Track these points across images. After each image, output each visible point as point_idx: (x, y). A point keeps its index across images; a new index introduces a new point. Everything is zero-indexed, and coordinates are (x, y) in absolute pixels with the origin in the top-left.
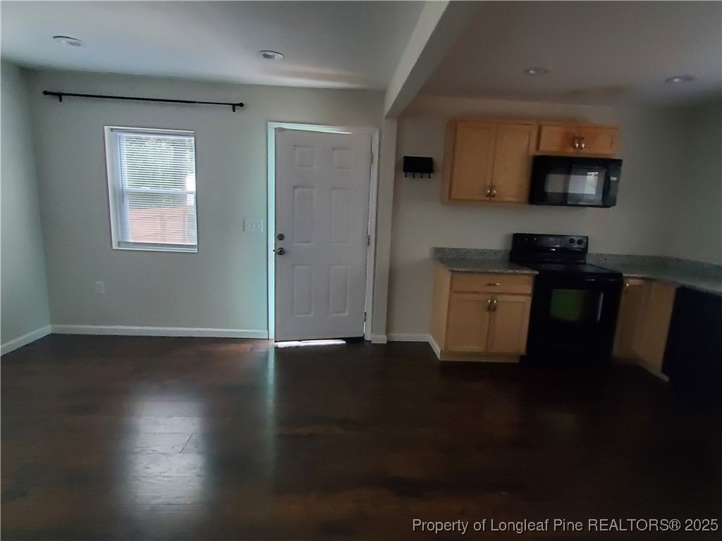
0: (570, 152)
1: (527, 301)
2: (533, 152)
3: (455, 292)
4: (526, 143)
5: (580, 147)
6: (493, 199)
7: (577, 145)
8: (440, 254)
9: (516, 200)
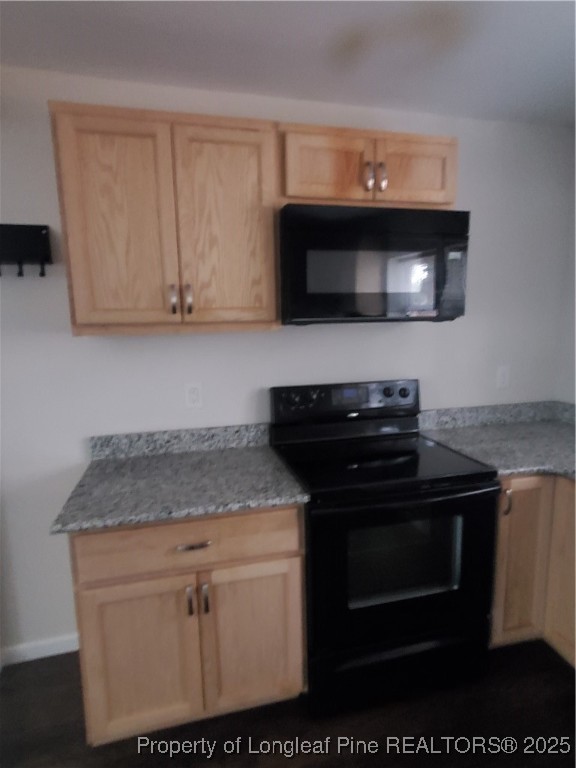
0: (357, 197)
1: (292, 570)
2: (272, 199)
3: (90, 586)
4: (253, 177)
5: (377, 186)
6: (188, 318)
7: (371, 183)
8: (107, 451)
9: (247, 316)
